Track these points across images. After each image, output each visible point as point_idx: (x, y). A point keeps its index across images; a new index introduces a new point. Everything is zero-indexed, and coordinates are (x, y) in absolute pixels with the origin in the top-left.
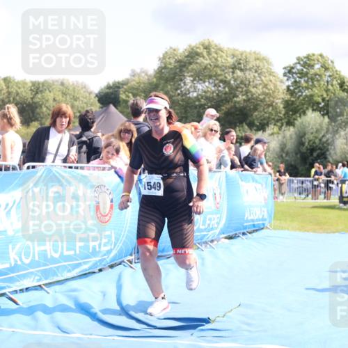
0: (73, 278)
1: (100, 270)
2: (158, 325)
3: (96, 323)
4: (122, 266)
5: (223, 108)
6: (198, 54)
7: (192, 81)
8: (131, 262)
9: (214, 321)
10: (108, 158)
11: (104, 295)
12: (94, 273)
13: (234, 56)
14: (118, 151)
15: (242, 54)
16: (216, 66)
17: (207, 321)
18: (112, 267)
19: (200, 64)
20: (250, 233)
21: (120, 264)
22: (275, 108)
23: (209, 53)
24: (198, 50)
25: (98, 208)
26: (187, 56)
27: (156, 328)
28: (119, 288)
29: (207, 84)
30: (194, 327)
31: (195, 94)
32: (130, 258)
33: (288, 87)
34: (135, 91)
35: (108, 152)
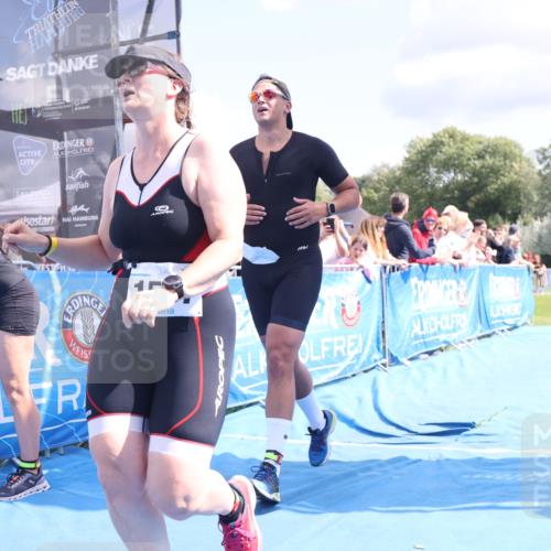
0: (326, 384)
1: (354, 375)
2: (420, 431)
3: (354, 431)
4: (375, 370)
5: (473, 199)
6: (442, 143)
7: (438, 172)
8: (384, 365)
9: (479, 425)
10: (356, 257)
11: (360, 401)
12: (346, 378)
13: (480, 143)
14: (365, 247)
15: (489, 140)
16: (461, 156)
17: (472, 425)
18: (366, 371)
19: (445, 154)
20: (509, 330)
21: (373, 368)
22: (527, 196)
23: (455, 142)
24: (444, 139)
25: (344, 311)
26: (430, 146)
27: (417, 434)
28: (375, 392)
29: (452, 174)
30: (458, 432)
31: (441, 185)
32: (384, 361)
33: (540, 173)
34: (378, 185)
35: (356, 249)
